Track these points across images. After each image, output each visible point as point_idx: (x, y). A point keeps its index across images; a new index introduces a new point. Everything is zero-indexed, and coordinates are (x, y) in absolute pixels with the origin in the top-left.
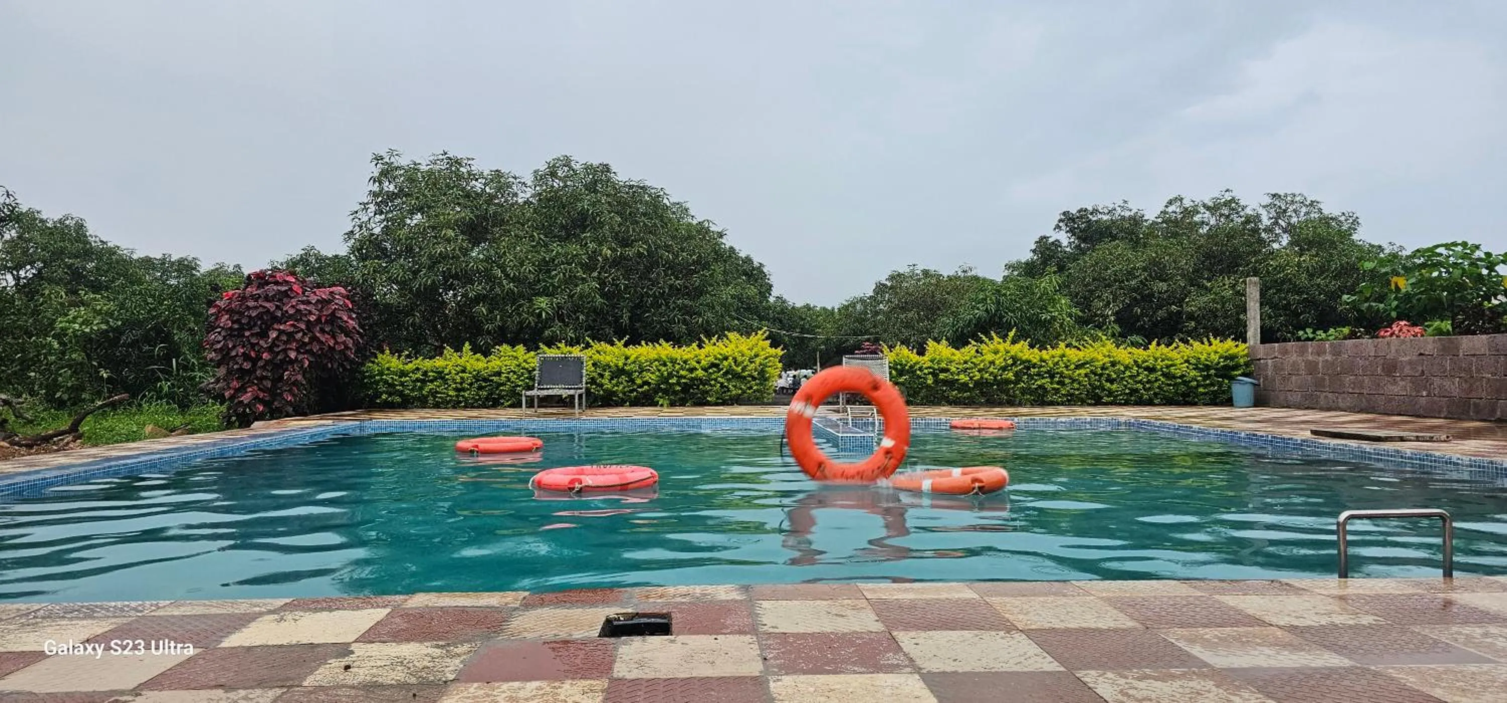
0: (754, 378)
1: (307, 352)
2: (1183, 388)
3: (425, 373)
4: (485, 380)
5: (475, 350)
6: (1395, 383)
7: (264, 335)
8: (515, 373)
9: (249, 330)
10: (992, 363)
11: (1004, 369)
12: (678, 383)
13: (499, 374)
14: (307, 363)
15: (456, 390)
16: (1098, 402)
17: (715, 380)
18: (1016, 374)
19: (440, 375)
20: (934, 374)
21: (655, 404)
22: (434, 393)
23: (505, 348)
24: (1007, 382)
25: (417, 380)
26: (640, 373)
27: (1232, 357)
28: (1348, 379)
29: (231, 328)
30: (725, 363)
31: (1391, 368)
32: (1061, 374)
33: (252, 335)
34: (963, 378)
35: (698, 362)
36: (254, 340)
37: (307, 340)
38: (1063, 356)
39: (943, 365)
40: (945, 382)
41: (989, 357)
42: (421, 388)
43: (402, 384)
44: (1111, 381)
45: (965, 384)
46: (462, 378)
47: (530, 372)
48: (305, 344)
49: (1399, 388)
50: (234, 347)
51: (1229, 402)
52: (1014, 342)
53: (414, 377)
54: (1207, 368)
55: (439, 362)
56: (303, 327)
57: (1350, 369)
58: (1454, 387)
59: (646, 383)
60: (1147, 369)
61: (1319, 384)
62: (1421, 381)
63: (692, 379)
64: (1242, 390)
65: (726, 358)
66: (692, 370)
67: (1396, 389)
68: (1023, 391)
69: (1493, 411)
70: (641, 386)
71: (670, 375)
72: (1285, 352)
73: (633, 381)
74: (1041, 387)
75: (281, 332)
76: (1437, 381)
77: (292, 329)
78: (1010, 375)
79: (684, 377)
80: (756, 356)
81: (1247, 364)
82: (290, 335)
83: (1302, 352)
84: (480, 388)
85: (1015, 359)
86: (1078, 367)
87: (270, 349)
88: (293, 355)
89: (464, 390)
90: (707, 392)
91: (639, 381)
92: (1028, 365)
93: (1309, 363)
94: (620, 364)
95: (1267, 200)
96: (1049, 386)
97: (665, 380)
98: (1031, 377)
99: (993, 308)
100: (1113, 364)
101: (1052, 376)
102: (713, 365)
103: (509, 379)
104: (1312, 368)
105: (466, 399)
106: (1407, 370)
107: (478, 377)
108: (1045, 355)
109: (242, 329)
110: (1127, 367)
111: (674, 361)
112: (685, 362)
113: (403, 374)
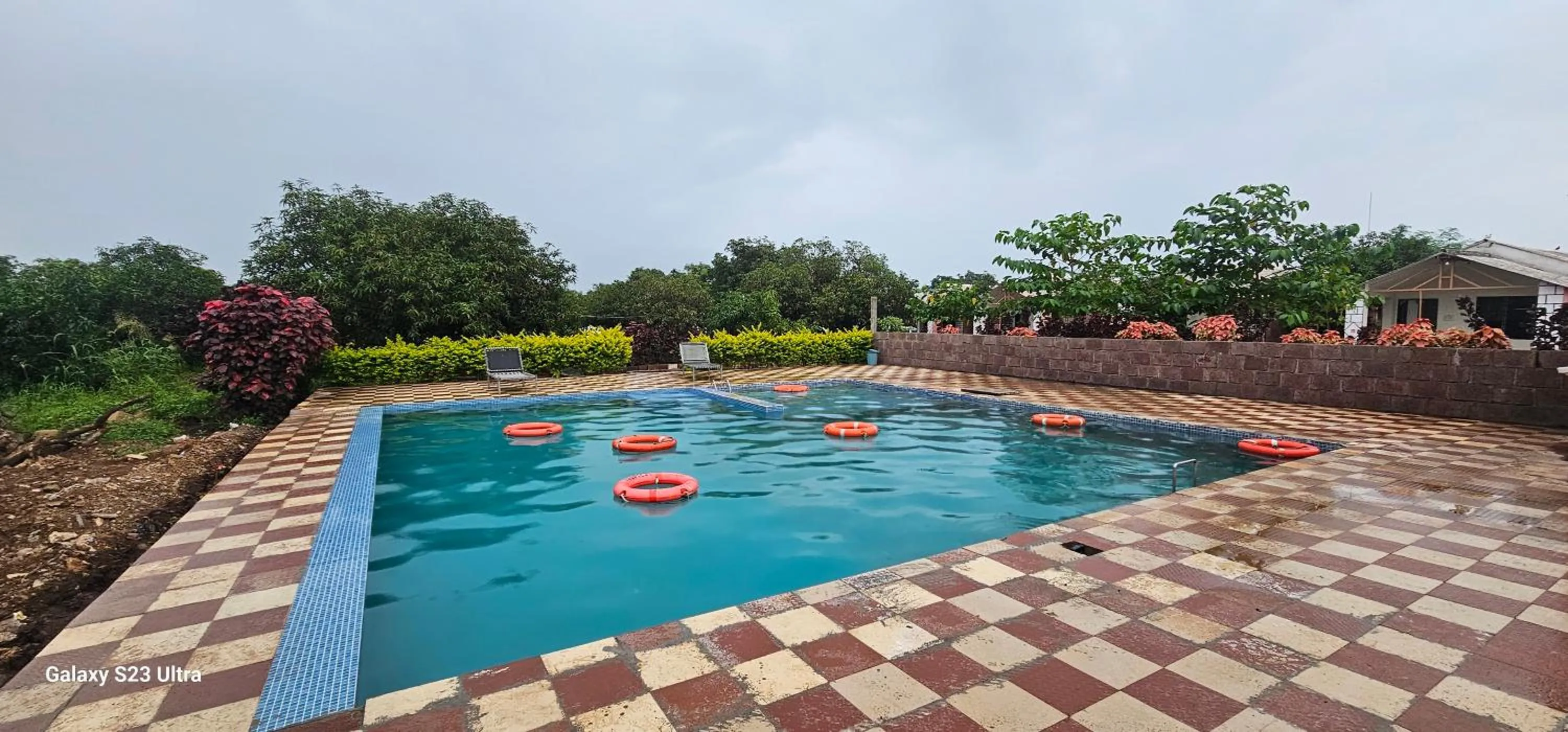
0: (617, 357)
1: (303, 351)
2: (843, 356)
3: (374, 359)
4: (423, 363)
5: (407, 340)
6: (950, 355)
7: (263, 338)
8: (447, 357)
9: (247, 334)
10: (754, 344)
11: (760, 347)
12: (567, 362)
13: (435, 358)
14: (304, 360)
15: (400, 371)
16: (805, 364)
17: (592, 359)
18: (767, 350)
19: (388, 361)
20: (724, 352)
21: (550, 376)
22: (381, 374)
23: (435, 339)
24: (762, 354)
25: (368, 365)
26: (541, 354)
27: (866, 339)
28: (927, 353)
29: (229, 334)
30: (600, 348)
31: (949, 348)
32: (789, 350)
33: (251, 339)
34: (739, 353)
35: (581, 347)
36: (254, 343)
37: (304, 342)
38: (790, 340)
39: (729, 346)
40: (728, 356)
41: (752, 340)
42: (371, 371)
43: (355, 368)
44: (811, 352)
45: (740, 357)
46: (405, 363)
47: (459, 357)
48: (302, 345)
49: (952, 358)
50: (234, 349)
51: (864, 362)
52: (761, 331)
53: (364, 362)
54: (855, 344)
55: (385, 352)
56: (301, 332)
57: (928, 348)
58: (980, 359)
59: (546, 362)
60: (829, 345)
61: (911, 355)
62: (963, 355)
63: (576, 359)
64: (872, 357)
65: (600, 344)
66: (575, 353)
67: (951, 359)
68: (769, 359)
69: (997, 371)
70: (542, 364)
71: (562, 357)
72: (893, 337)
73: (534, 361)
74: (778, 357)
75: (281, 336)
76: (971, 356)
77: (291, 334)
78: (763, 351)
79: (571, 357)
80: (619, 343)
81: (872, 342)
82: (291, 340)
83: (903, 337)
84: (419, 369)
85: (766, 342)
86: (798, 345)
87: (270, 350)
88: (294, 354)
89: (407, 370)
90: (586, 367)
91: (540, 361)
92: (773, 345)
93: (906, 343)
94: (527, 350)
95: (845, 244)
96: (782, 356)
97: (558, 360)
98: (773, 351)
99: (743, 309)
100: (813, 343)
101: (784, 350)
102: (591, 349)
103: (443, 362)
104: (907, 346)
105: (408, 377)
106: (957, 350)
107: (418, 361)
108: (781, 338)
109: (239, 334)
110: (820, 345)
111: (565, 347)
112: (572, 347)
113: (354, 361)
